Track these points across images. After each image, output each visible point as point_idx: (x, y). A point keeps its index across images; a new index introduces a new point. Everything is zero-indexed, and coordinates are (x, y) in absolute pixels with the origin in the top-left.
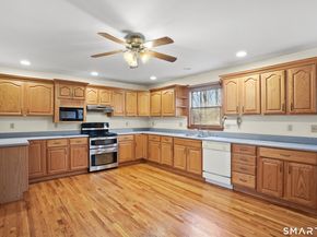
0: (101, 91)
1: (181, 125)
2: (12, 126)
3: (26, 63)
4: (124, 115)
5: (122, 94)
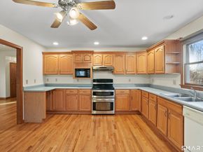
0: (105, 55)
1: (175, 83)
2: (56, 80)
3: (56, 44)
4: (124, 73)
5: (122, 56)
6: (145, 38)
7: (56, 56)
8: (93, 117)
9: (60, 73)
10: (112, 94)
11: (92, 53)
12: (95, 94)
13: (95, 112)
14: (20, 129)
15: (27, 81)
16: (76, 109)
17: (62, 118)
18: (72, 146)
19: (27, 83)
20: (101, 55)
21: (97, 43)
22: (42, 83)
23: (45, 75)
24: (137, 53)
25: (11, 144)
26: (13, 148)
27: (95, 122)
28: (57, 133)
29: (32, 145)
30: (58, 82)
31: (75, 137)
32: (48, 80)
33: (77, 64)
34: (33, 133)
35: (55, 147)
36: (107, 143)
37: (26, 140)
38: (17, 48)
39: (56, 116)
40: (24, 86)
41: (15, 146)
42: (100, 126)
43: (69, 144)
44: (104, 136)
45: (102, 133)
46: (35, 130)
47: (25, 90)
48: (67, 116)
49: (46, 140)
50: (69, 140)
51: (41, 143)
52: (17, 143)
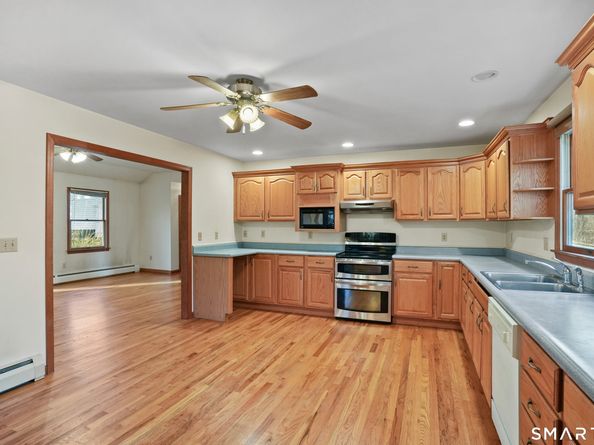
0: (374, 172)
1: (546, 245)
2: (263, 234)
3: (258, 153)
4: (424, 218)
5: (418, 173)
6: (467, 123)
7: (261, 179)
8: (334, 323)
9: (268, 218)
10: (384, 270)
11: (340, 168)
12: (342, 268)
13: (340, 313)
14: (185, 327)
15: (200, 235)
16: (301, 303)
17: (268, 317)
18: (264, 364)
19: (200, 240)
20: (361, 173)
21: (348, 145)
22: (232, 240)
23: (238, 222)
24: (460, 161)
25: (167, 344)
26: (168, 351)
27: (333, 333)
28: (245, 342)
29: (198, 351)
30: (267, 240)
31: (276, 353)
32: (245, 234)
33: (304, 196)
34: (204, 337)
35: (234, 361)
36: (336, 372)
37: (191, 343)
38: (183, 171)
39: (256, 313)
40: (193, 245)
41: (172, 349)
42: (339, 342)
43: (260, 362)
44: (337, 360)
45: (334, 355)
46: (208, 331)
47: (196, 252)
48: (279, 315)
49: (223, 349)
50: (263, 355)
51: (212, 351)
52: (175, 345)
